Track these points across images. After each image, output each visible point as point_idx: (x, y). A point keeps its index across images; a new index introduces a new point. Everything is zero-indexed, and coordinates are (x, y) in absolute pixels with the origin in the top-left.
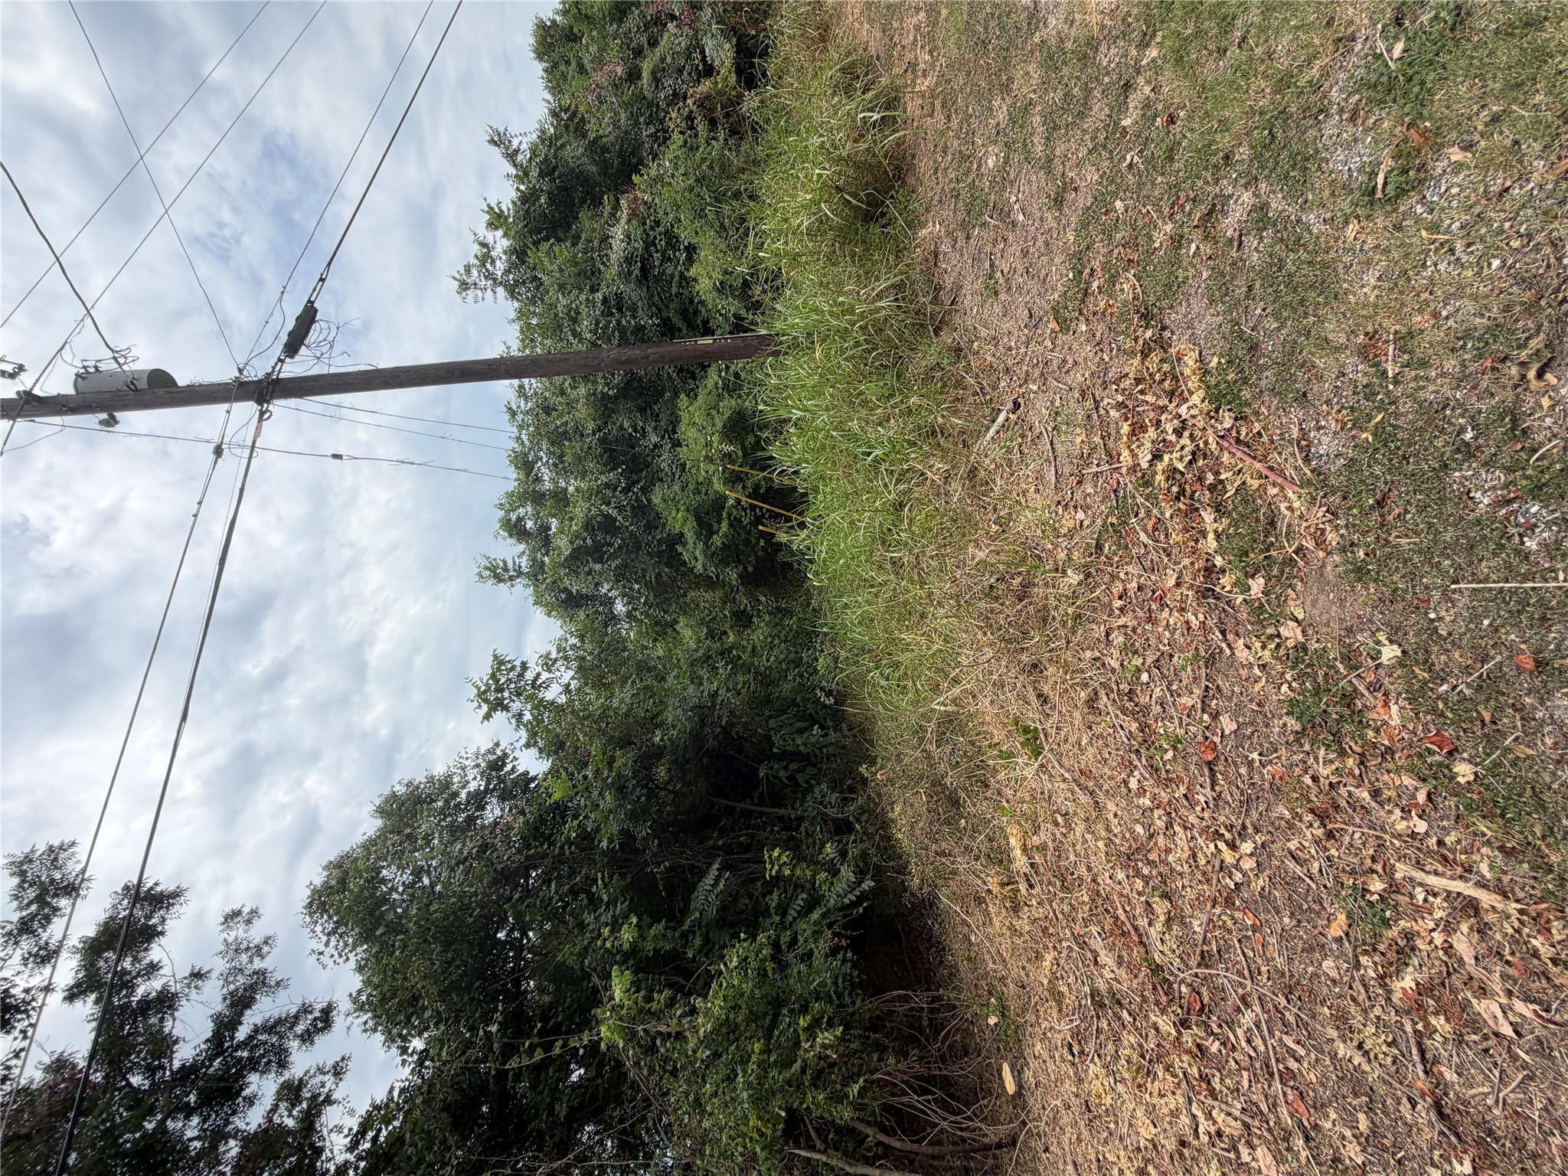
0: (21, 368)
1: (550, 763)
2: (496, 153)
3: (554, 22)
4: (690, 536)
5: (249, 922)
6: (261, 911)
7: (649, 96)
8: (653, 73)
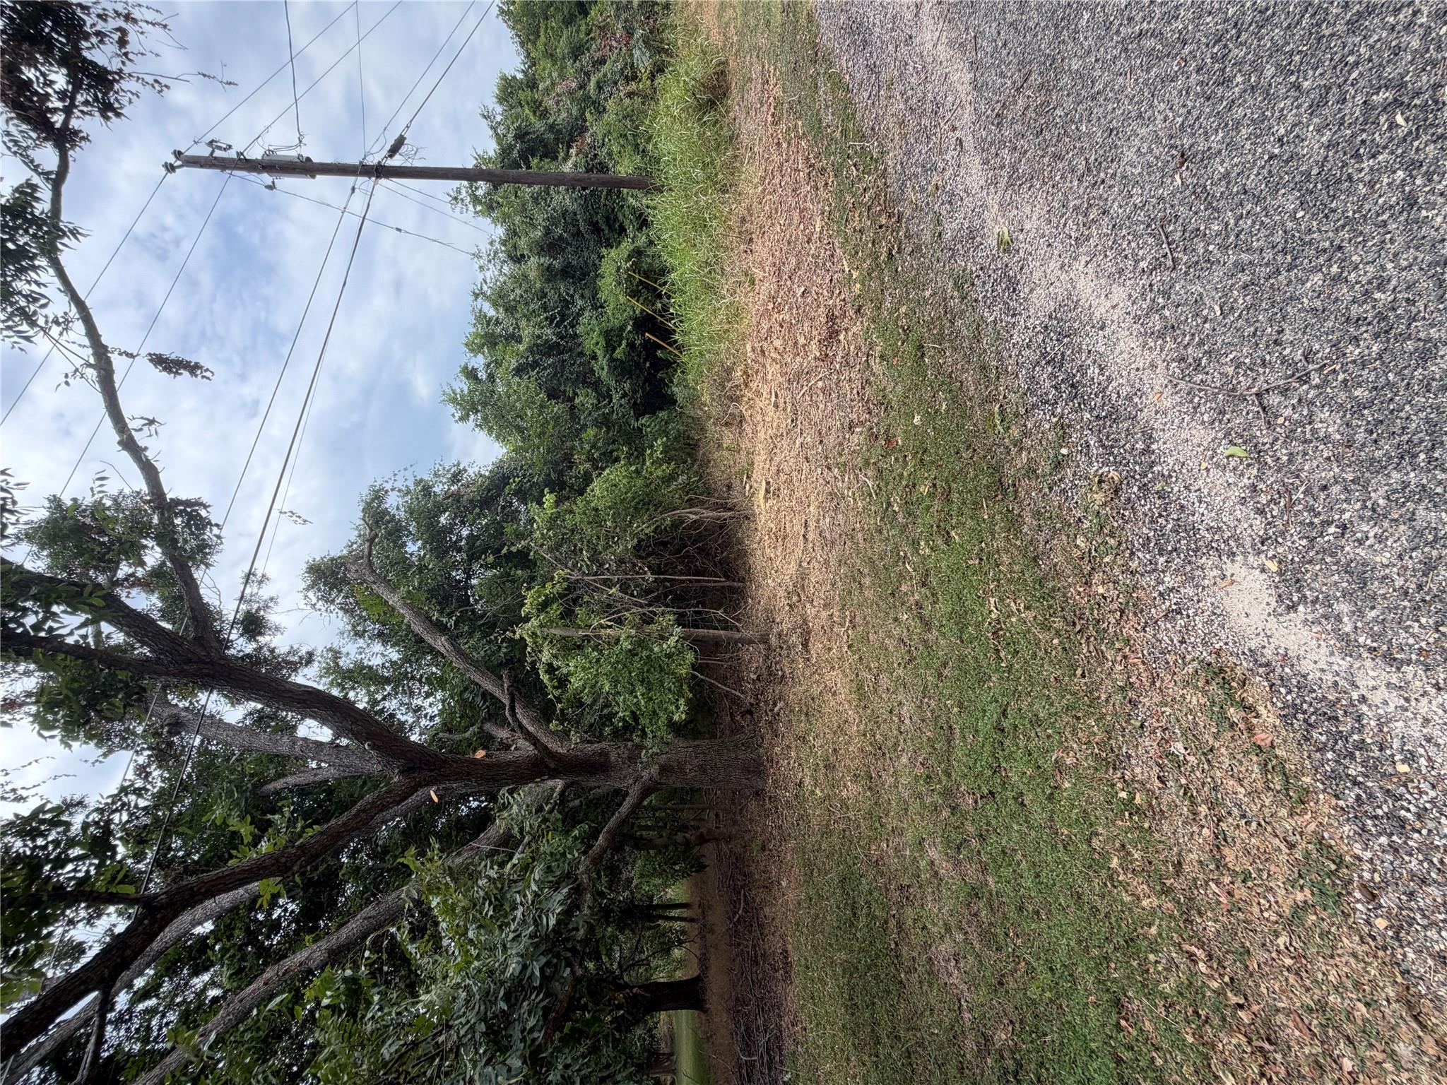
0: (230, 147)
1: (505, 450)
2: (485, 123)
3: (514, 78)
4: (600, 353)
5: (260, 582)
6: (269, 575)
7: (594, 97)
8: (598, 82)
